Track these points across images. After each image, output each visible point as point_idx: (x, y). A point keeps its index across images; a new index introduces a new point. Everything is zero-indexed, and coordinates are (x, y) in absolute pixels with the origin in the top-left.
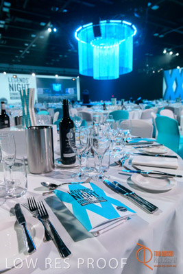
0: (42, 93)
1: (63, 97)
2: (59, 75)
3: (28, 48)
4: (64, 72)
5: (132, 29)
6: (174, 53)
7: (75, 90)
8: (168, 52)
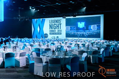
6: (36, 10)
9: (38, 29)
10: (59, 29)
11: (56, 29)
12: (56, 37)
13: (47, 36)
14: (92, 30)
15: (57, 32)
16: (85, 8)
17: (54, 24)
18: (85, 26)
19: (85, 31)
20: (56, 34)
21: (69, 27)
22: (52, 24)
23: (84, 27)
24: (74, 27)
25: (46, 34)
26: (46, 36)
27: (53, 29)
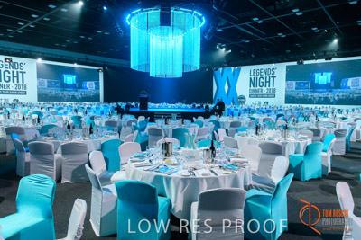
0: (46, 87)
1: (78, 94)
2: (79, 63)
3: (35, 21)
4: (87, 59)
5: (201, 20)
6: (227, 50)
7: (97, 84)
8: (221, 47)
9: (226, 87)
10: (271, 87)
11: (264, 88)
12: (263, 103)
14: (349, 88)
15: (264, 93)
16: (336, 41)
17: (259, 76)
18: (332, 80)
19: (331, 91)
20: (262, 96)
21: (294, 82)
22: (255, 77)
23: (330, 81)
24: (305, 84)
25: (243, 97)
26: (242, 100)
27: (257, 87)
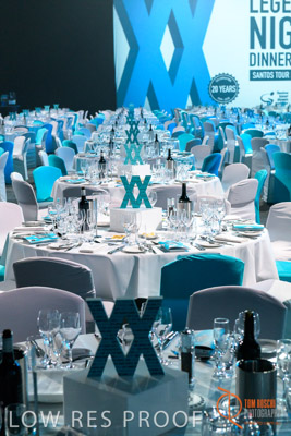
13: (229, 89)
17: (279, 16)
22: (268, 16)
25: (227, 80)
27: (273, 47)
